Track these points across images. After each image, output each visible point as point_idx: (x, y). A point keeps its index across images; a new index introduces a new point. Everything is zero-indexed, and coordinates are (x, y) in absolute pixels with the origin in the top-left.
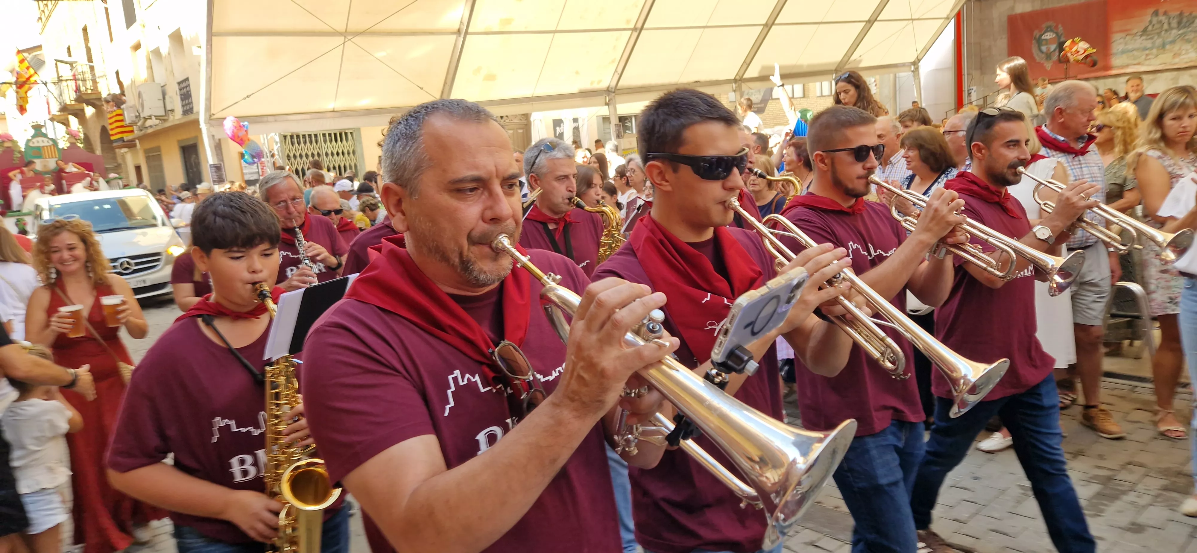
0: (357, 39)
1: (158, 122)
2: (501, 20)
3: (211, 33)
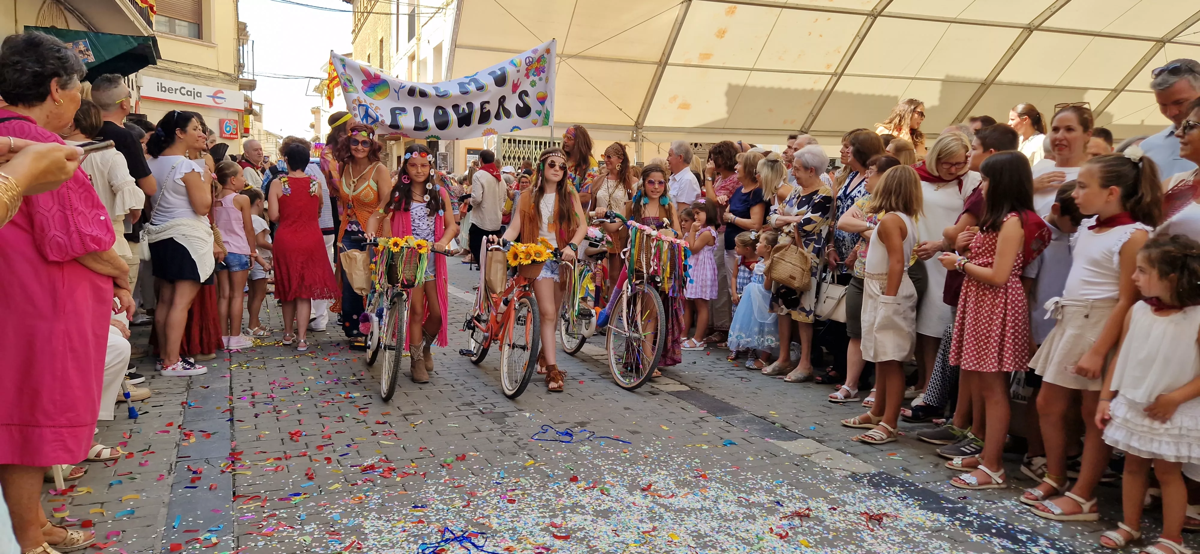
2: (701, 54)
3: (455, 45)
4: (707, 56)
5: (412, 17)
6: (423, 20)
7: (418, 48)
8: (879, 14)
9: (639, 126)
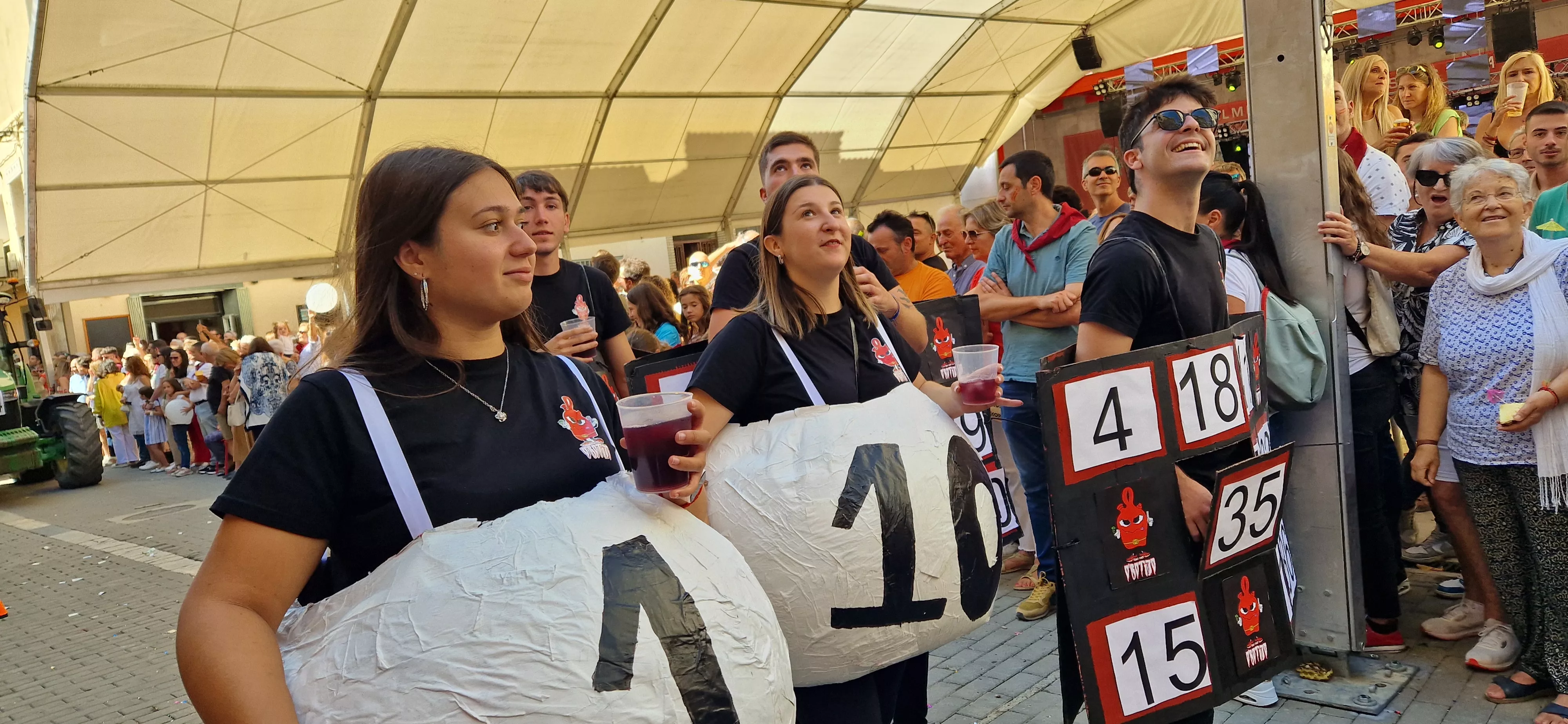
0: (219, 187)
3: (34, 188)
8: (614, 96)
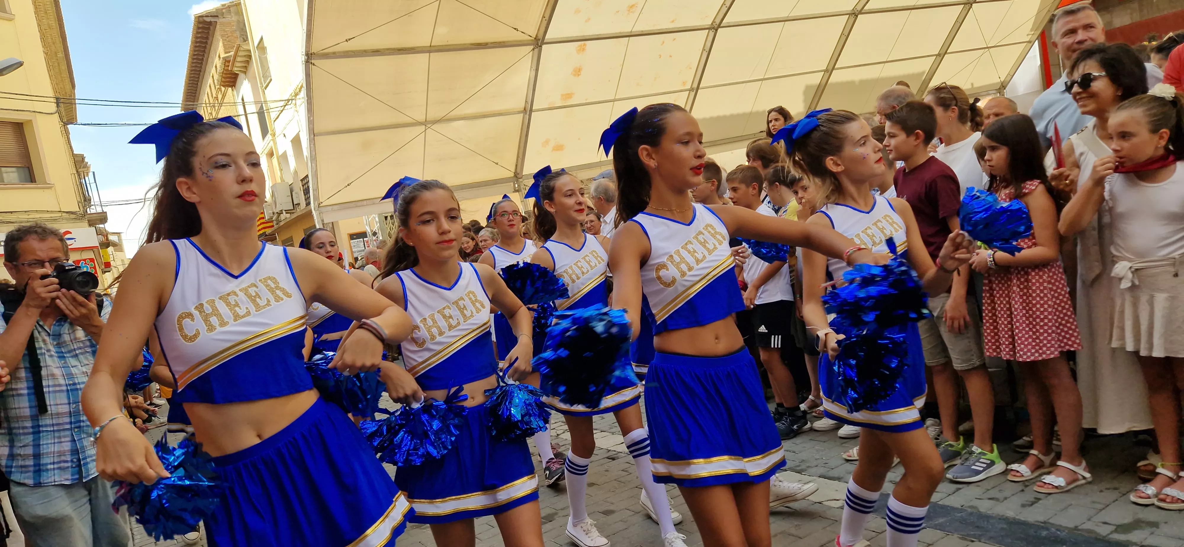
1: (288, 215)
2: (562, 95)
3: (313, 134)
4: (569, 96)
5: (261, 114)
6: (273, 115)
7: (275, 143)
9: (518, 176)
